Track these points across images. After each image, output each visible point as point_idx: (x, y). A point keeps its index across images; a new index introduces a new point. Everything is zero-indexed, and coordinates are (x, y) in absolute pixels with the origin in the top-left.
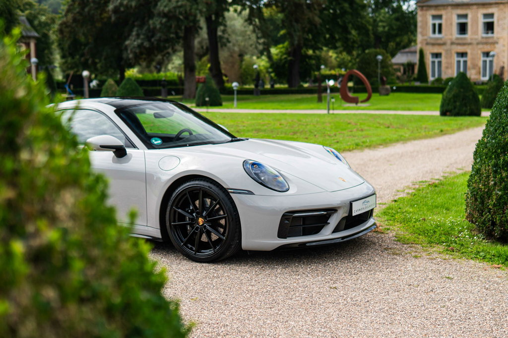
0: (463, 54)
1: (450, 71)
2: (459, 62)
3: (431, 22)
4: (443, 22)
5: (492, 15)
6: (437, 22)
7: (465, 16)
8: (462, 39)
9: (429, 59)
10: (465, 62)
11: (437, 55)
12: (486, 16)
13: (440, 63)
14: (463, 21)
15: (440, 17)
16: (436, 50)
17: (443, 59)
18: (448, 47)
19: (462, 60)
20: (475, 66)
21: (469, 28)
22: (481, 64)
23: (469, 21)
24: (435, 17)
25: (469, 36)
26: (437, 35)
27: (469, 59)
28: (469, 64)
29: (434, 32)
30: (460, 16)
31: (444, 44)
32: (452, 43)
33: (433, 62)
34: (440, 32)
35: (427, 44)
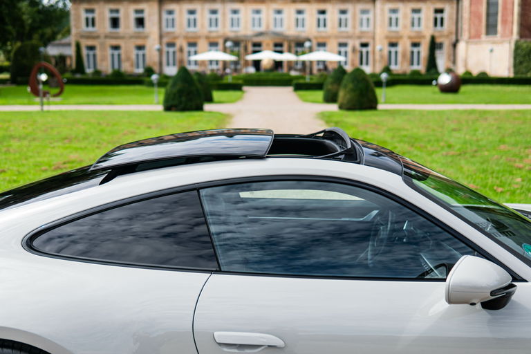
0: (116, 48)
1: (104, 64)
2: (113, 55)
3: (84, 15)
4: (96, 15)
5: (141, 11)
6: (90, 16)
7: (117, 11)
8: (114, 33)
9: (84, 52)
10: (119, 55)
11: (91, 48)
12: (137, 11)
13: (94, 56)
14: (115, 15)
15: (92, 11)
16: (90, 43)
17: (98, 52)
18: (102, 40)
19: (116, 53)
20: (128, 59)
21: (122, 22)
22: (134, 57)
23: (121, 15)
24: (88, 11)
25: (121, 30)
26: (90, 29)
27: (122, 51)
28: (123, 57)
29: (87, 25)
30: (112, 11)
31: (97, 37)
32: (106, 37)
33: (88, 56)
34: (93, 24)
35: (82, 37)
